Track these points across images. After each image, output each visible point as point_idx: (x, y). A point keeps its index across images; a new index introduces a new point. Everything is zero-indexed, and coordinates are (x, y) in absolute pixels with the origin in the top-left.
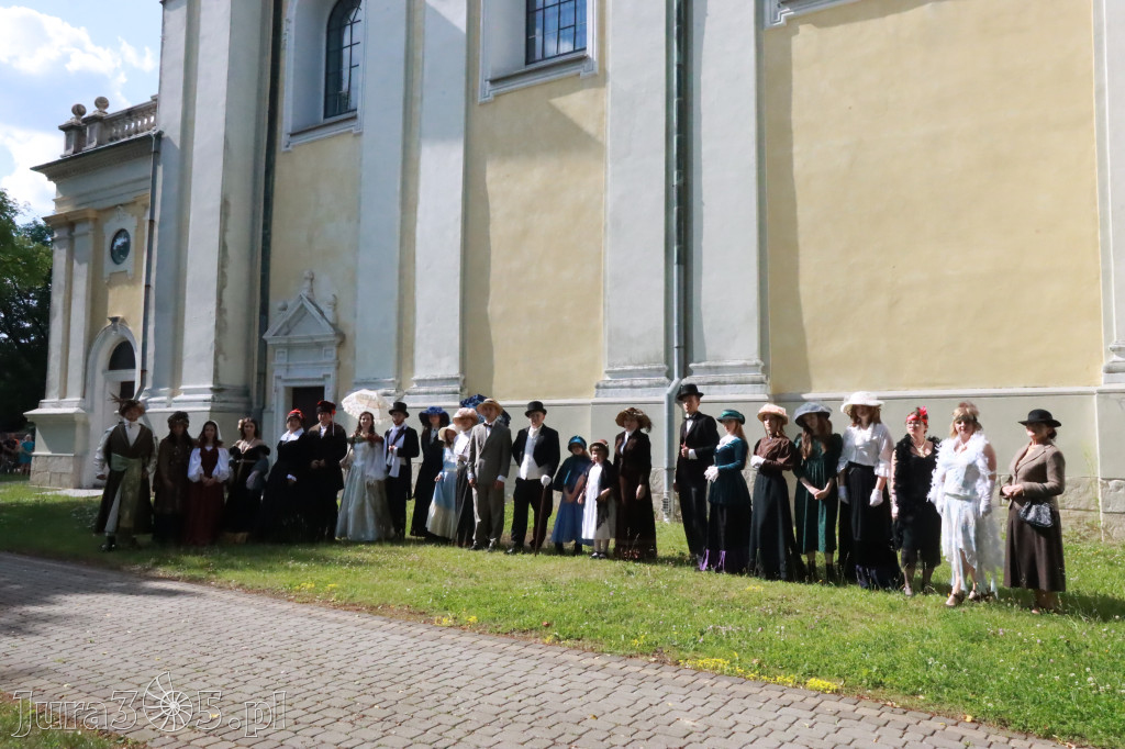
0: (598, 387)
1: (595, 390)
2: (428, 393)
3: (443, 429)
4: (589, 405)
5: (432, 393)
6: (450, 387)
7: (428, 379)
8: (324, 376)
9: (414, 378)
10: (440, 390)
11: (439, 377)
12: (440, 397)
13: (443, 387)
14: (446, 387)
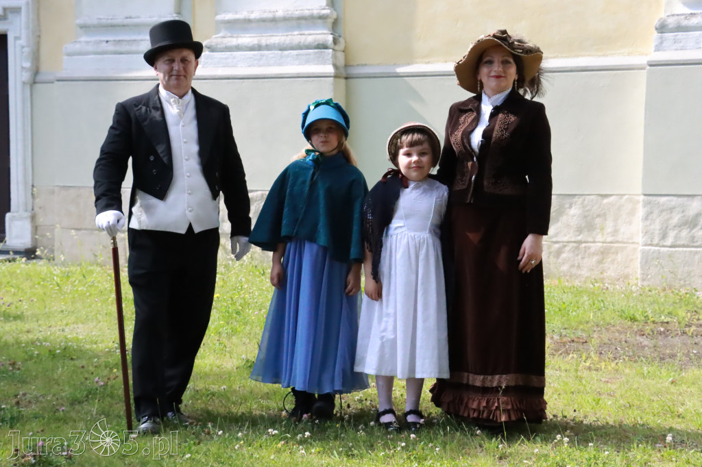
0: (662, 28)
1: (656, 34)
2: (259, 48)
5: (268, 47)
6: (310, 35)
7: (255, 19)
8: (5, 9)
9: (220, 17)
10: (285, 41)
11: (280, 14)
12: (288, 56)
13: (291, 35)
14: (298, 35)
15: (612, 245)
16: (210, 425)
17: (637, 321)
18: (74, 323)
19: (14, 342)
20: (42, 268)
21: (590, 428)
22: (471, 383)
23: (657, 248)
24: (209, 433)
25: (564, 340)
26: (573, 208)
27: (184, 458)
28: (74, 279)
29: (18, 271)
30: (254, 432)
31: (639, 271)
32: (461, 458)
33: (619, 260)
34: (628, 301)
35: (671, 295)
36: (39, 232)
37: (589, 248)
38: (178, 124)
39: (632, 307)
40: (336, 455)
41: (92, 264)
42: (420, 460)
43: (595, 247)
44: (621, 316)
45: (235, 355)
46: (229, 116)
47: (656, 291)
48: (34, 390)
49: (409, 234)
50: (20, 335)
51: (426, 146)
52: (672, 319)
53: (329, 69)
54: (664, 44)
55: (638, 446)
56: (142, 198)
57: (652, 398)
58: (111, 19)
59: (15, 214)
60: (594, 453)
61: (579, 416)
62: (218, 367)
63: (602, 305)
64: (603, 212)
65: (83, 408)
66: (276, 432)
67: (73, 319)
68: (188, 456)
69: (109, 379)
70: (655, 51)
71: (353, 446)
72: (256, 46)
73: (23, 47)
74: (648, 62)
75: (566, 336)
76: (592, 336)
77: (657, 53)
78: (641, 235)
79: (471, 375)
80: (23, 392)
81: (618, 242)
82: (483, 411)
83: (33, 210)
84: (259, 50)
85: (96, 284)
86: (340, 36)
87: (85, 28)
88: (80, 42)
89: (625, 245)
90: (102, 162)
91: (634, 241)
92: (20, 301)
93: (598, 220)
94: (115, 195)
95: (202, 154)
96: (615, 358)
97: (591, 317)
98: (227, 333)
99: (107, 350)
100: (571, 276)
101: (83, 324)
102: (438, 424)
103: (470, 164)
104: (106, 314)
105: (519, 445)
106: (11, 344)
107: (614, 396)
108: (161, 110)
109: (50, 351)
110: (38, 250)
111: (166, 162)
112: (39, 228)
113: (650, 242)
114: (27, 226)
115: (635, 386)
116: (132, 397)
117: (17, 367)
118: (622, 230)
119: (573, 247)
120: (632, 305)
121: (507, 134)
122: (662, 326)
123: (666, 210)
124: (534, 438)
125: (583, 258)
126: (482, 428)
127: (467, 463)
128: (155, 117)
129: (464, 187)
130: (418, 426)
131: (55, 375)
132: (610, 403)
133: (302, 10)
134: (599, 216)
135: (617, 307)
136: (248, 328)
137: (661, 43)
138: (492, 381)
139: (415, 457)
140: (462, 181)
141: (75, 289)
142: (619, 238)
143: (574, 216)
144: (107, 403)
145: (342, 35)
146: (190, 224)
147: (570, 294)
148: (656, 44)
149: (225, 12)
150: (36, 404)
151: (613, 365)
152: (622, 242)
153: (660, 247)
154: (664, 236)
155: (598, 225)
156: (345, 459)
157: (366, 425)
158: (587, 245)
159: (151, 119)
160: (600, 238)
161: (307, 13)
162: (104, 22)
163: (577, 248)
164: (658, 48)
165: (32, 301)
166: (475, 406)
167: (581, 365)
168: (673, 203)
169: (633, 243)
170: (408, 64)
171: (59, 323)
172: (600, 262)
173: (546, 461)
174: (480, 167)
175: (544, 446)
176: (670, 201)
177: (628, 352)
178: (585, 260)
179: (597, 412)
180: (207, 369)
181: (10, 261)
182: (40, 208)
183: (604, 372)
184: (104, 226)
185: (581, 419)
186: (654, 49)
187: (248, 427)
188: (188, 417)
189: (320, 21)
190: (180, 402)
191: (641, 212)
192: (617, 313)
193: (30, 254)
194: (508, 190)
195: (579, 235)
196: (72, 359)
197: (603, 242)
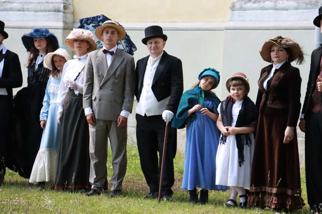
0: (233, 8)
1: (230, 12)
2: (23, 10)
3: (50, 54)
4: (221, 30)
5: (28, 10)
6: (51, 3)
10: (37, 6)
12: (38, 15)
13: (42, 3)
14: (45, 3)
53: (60, 24)
54: (234, 18)
74: (225, 27)
86: (69, 4)
103: (264, 95)
121: (277, 82)
129: (261, 105)
137: (232, 16)
164: (231, 20)
194: (278, 106)
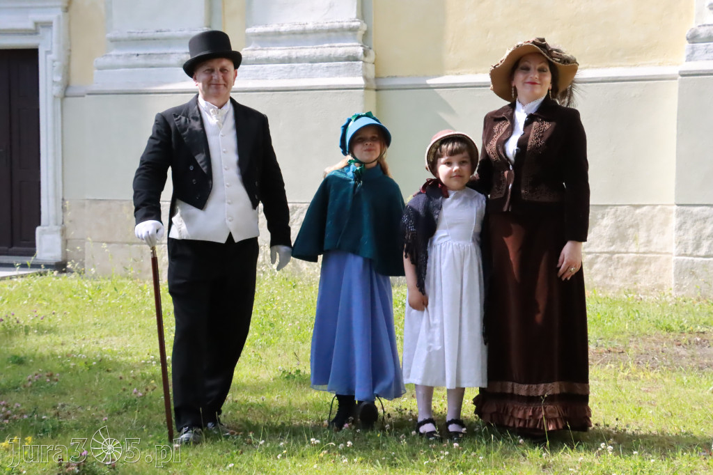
1: (687, 45)
6: (340, 47)
7: (285, 31)
8: (36, 24)
9: (249, 30)
10: (315, 53)
11: (310, 26)
12: (318, 68)
13: (321, 47)
14: (328, 47)
15: (646, 255)
16: (251, 435)
17: (673, 331)
18: (107, 335)
19: (49, 354)
20: (73, 282)
21: (634, 437)
22: (515, 392)
23: (690, 258)
24: (250, 443)
25: (601, 350)
26: (606, 218)
27: (228, 468)
28: (105, 292)
29: (50, 285)
30: (295, 442)
31: (673, 282)
32: (505, 466)
33: (653, 270)
34: (663, 311)
35: (706, 305)
36: (69, 245)
37: (622, 258)
38: (217, 134)
39: (668, 317)
40: (379, 465)
41: (123, 277)
42: (464, 469)
43: (627, 258)
44: (657, 326)
45: (271, 366)
46: (268, 126)
47: (691, 302)
48: (72, 401)
49: (454, 244)
50: (55, 348)
51: (465, 154)
52: (708, 329)
53: (360, 81)
54: (696, 54)
55: (682, 454)
56: (182, 208)
57: (693, 407)
58: (142, 33)
59: (45, 228)
60: (640, 461)
61: (621, 425)
62: (255, 378)
63: (637, 315)
64: (636, 222)
65: (123, 419)
66: (318, 441)
67: (106, 331)
68: (231, 465)
69: (147, 390)
70: (686, 61)
71: (395, 456)
72: (286, 58)
73: (54, 61)
74: (680, 72)
75: (602, 346)
76: (628, 346)
77: (688, 63)
78: (674, 245)
79: (516, 385)
80: (62, 403)
81: (651, 252)
82: (530, 421)
83: (63, 223)
84: (290, 63)
85: (128, 297)
86: (370, 48)
87: (116, 41)
88: (111, 55)
89: (658, 255)
90: (143, 172)
91: (667, 251)
92: (54, 313)
93: (631, 231)
94: (154, 205)
95: (241, 164)
96: (653, 368)
97: (627, 328)
98: (261, 345)
99: (143, 361)
100: (603, 287)
101: (116, 336)
102: (480, 433)
103: (506, 173)
104: (140, 327)
105: (563, 453)
106: (46, 356)
107: (655, 405)
108: (201, 120)
109: (86, 363)
110: (69, 263)
111: (205, 171)
112: (69, 241)
113: (683, 253)
114: (57, 239)
115: (676, 395)
116: (172, 407)
117: (55, 378)
118: (655, 241)
119: (606, 258)
120: (667, 315)
121: (542, 142)
122: (698, 336)
123: (700, 220)
124: (577, 447)
125: (616, 269)
126: (525, 436)
127: (511, 471)
128: (195, 127)
129: (502, 196)
130: (461, 436)
131: (93, 386)
132: (651, 412)
133: (332, 22)
134: (631, 226)
135: (653, 318)
136: (282, 339)
137: (693, 53)
138: (536, 390)
139: (458, 466)
140: (499, 190)
141: (107, 302)
142: (653, 248)
143: (606, 226)
144: (146, 414)
145: (373, 47)
146: (230, 233)
147: (604, 305)
148: (688, 53)
149: (255, 25)
150: (75, 415)
151: (652, 374)
152: (654, 253)
153: (694, 257)
154: (698, 246)
155: (630, 236)
156: (388, 468)
157: (407, 434)
158: (620, 255)
159: (190, 130)
160: (633, 248)
161: (337, 25)
162: (134, 35)
163: (610, 259)
164: (690, 58)
165: (65, 313)
166: (520, 415)
167: (619, 375)
168: (706, 213)
169: (667, 253)
170: (439, 76)
171: (93, 335)
172: (634, 272)
173: (591, 469)
174: (515, 176)
175: (588, 455)
176: (703, 211)
177: (666, 362)
178: (618, 271)
179: (639, 420)
180: (244, 380)
181: (41, 275)
182: (71, 221)
183: (643, 382)
184: (143, 236)
185: (623, 428)
186: (685, 59)
187: (289, 438)
188: (228, 428)
189: (350, 34)
190: (220, 412)
191: (674, 222)
192: (653, 323)
193: (61, 267)
194: (545, 197)
195: (612, 246)
196: (108, 371)
197: (637, 253)
